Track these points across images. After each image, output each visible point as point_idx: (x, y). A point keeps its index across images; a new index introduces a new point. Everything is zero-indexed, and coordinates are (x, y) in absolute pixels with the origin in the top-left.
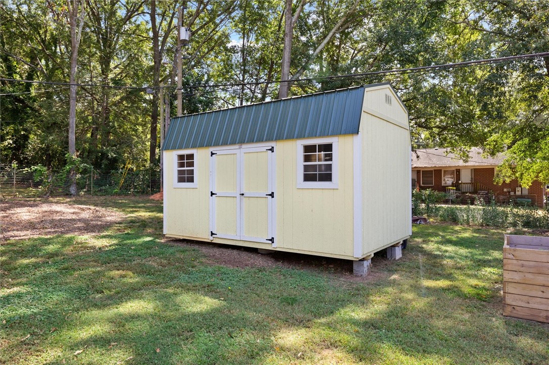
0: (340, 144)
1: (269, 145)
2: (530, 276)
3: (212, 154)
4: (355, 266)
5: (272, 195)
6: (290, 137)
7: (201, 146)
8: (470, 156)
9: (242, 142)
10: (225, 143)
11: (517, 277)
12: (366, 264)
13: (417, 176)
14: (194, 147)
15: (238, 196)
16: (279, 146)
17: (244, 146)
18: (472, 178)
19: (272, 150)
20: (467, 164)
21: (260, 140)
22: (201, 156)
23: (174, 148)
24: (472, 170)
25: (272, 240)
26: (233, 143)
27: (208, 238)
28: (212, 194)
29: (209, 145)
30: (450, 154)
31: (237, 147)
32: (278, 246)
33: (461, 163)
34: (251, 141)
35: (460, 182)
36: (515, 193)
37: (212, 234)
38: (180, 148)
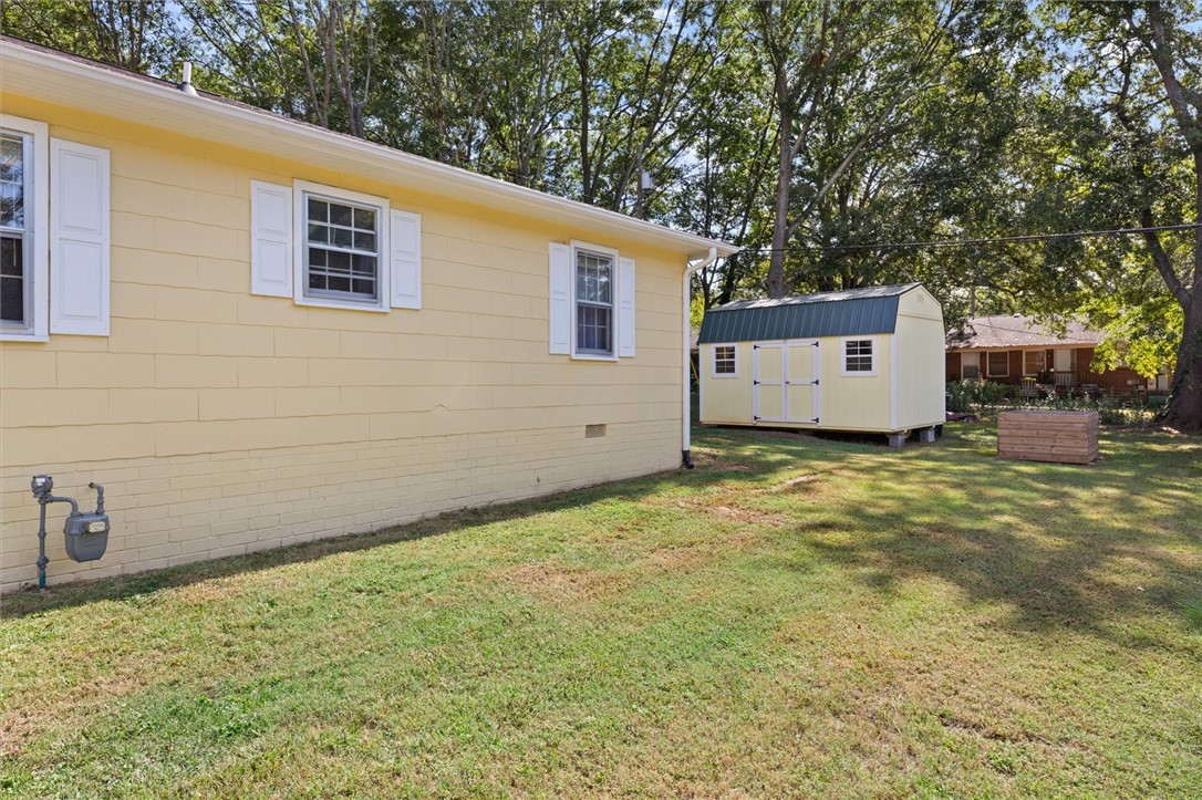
0: (878, 342)
1: (815, 340)
2: (1014, 431)
3: (755, 347)
4: (891, 440)
5: (817, 382)
6: (834, 333)
7: (744, 339)
8: (1068, 328)
9: (787, 337)
10: (769, 338)
11: (1006, 432)
12: (901, 438)
13: (981, 362)
14: (735, 340)
15: (783, 384)
16: (823, 341)
17: (788, 341)
18: (1072, 364)
19: (817, 344)
20: (1064, 342)
21: (805, 336)
22: (742, 350)
23: (713, 341)
24: (1072, 350)
25: (817, 420)
26: (778, 337)
27: (750, 422)
28: (755, 383)
29: (752, 339)
30: (1035, 325)
31: (782, 341)
32: (822, 425)
33: (1054, 341)
34: (797, 336)
35: (1052, 370)
36: (1146, 387)
37: (756, 418)
38: (720, 341)
